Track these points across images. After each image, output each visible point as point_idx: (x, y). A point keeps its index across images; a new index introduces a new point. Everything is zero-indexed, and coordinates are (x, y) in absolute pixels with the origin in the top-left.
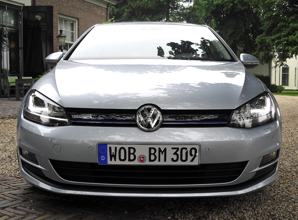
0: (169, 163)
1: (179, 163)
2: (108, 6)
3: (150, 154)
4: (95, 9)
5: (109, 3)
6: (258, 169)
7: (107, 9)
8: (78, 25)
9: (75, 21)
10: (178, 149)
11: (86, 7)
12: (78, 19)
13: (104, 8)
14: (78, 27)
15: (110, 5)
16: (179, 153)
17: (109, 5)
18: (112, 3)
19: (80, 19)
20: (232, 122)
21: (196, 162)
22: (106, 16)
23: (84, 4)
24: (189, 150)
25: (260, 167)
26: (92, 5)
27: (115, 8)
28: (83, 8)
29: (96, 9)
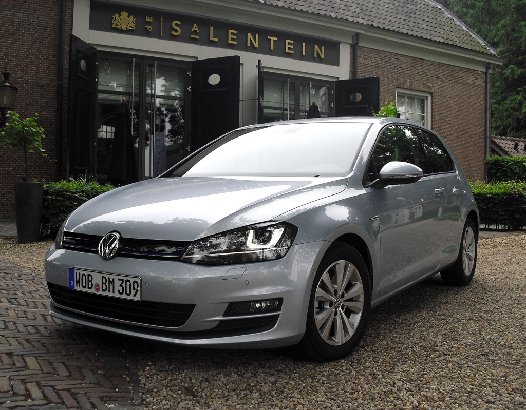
0: (117, 295)
1: (124, 296)
2: (487, 69)
3: (103, 283)
4: (462, 75)
5: (489, 64)
6: (221, 318)
7: (486, 74)
8: (432, 103)
9: (427, 98)
10: (123, 280)
11: (446, 73)
12: (431, 94)
13: (480, 73)
14: (432, 107)
15: (491, 66)
16: (124, 285)
17: (489, 66)
18: (495, 62)
19: (434, 94)
20: (184, 257)
21: (138, 298)
22: (484, 84)
23: (442, 68)
24: (132, 283)
25: (224, 316)
26: (457, 68)
27: (516, 68)
28: (441, 75)
29: (465, 75)
